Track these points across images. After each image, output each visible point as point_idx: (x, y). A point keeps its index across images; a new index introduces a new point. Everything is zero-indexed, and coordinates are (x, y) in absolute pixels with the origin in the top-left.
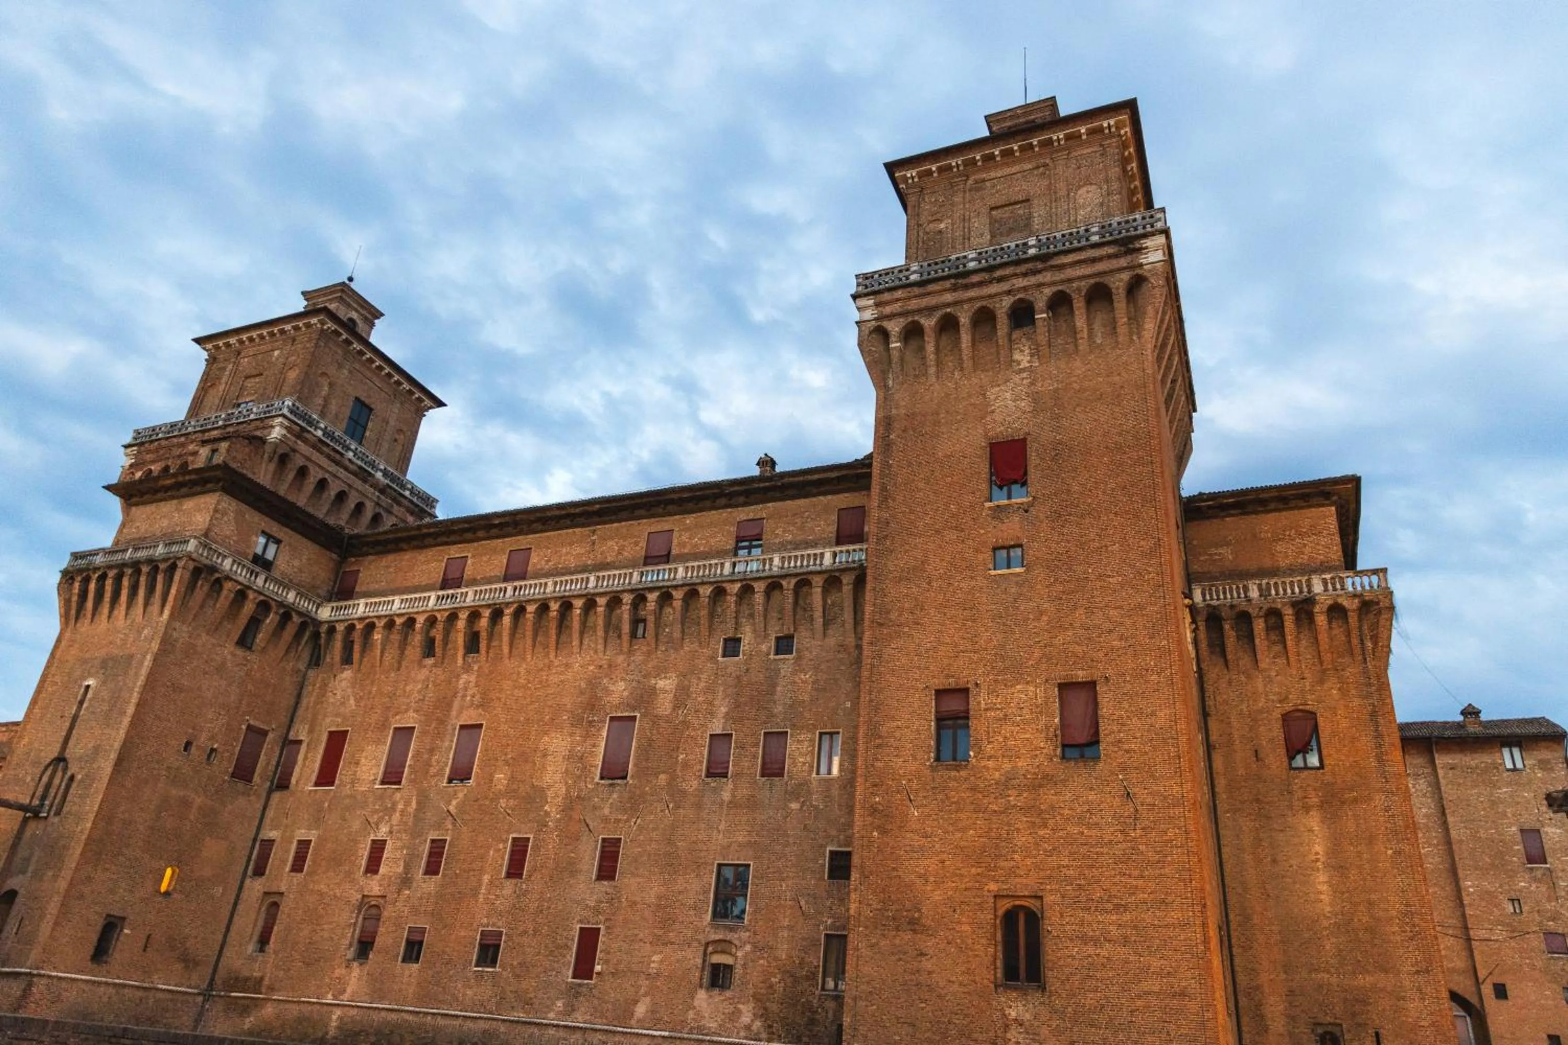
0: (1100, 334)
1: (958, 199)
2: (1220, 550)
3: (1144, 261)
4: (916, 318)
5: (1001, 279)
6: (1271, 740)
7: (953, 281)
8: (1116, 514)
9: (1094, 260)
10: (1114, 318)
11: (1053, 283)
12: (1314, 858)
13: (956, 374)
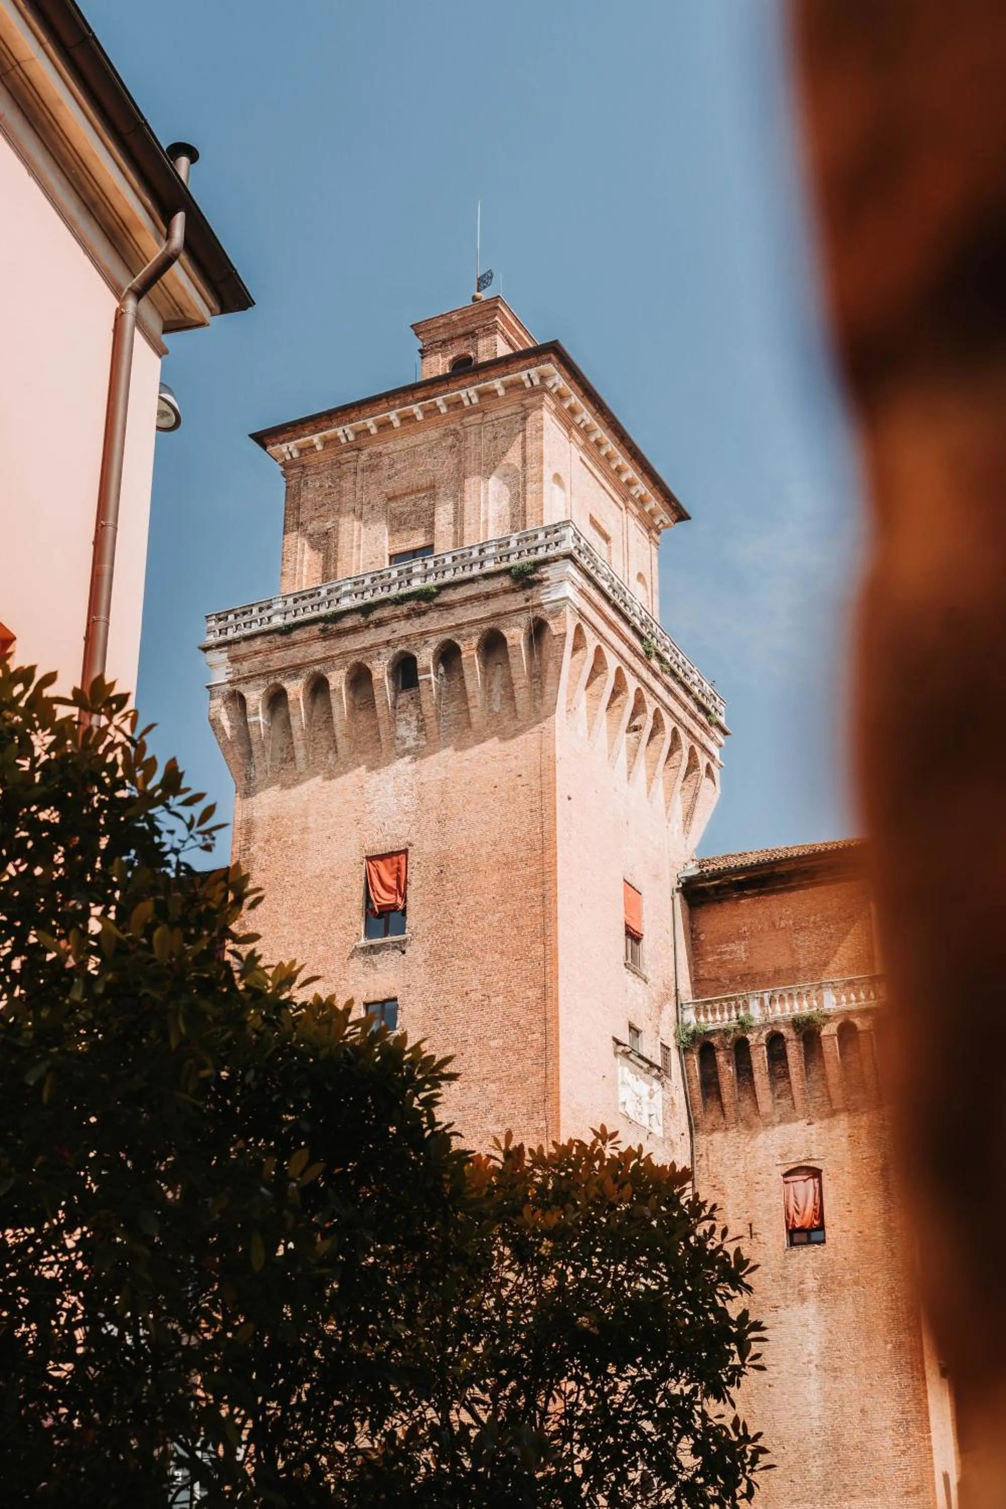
0: (498, 699)
1: (347, 484)
2: (732, 946)
3: (544, 599)
4: (279, 680)
5: (380, 623)
6: (769, 1210)
7: (321, 625)
8: (502, 953)
9: (488, 596)
10: (510, 678)
11: (441, 631)
12: (806, 1359)
13: (330, 757)
